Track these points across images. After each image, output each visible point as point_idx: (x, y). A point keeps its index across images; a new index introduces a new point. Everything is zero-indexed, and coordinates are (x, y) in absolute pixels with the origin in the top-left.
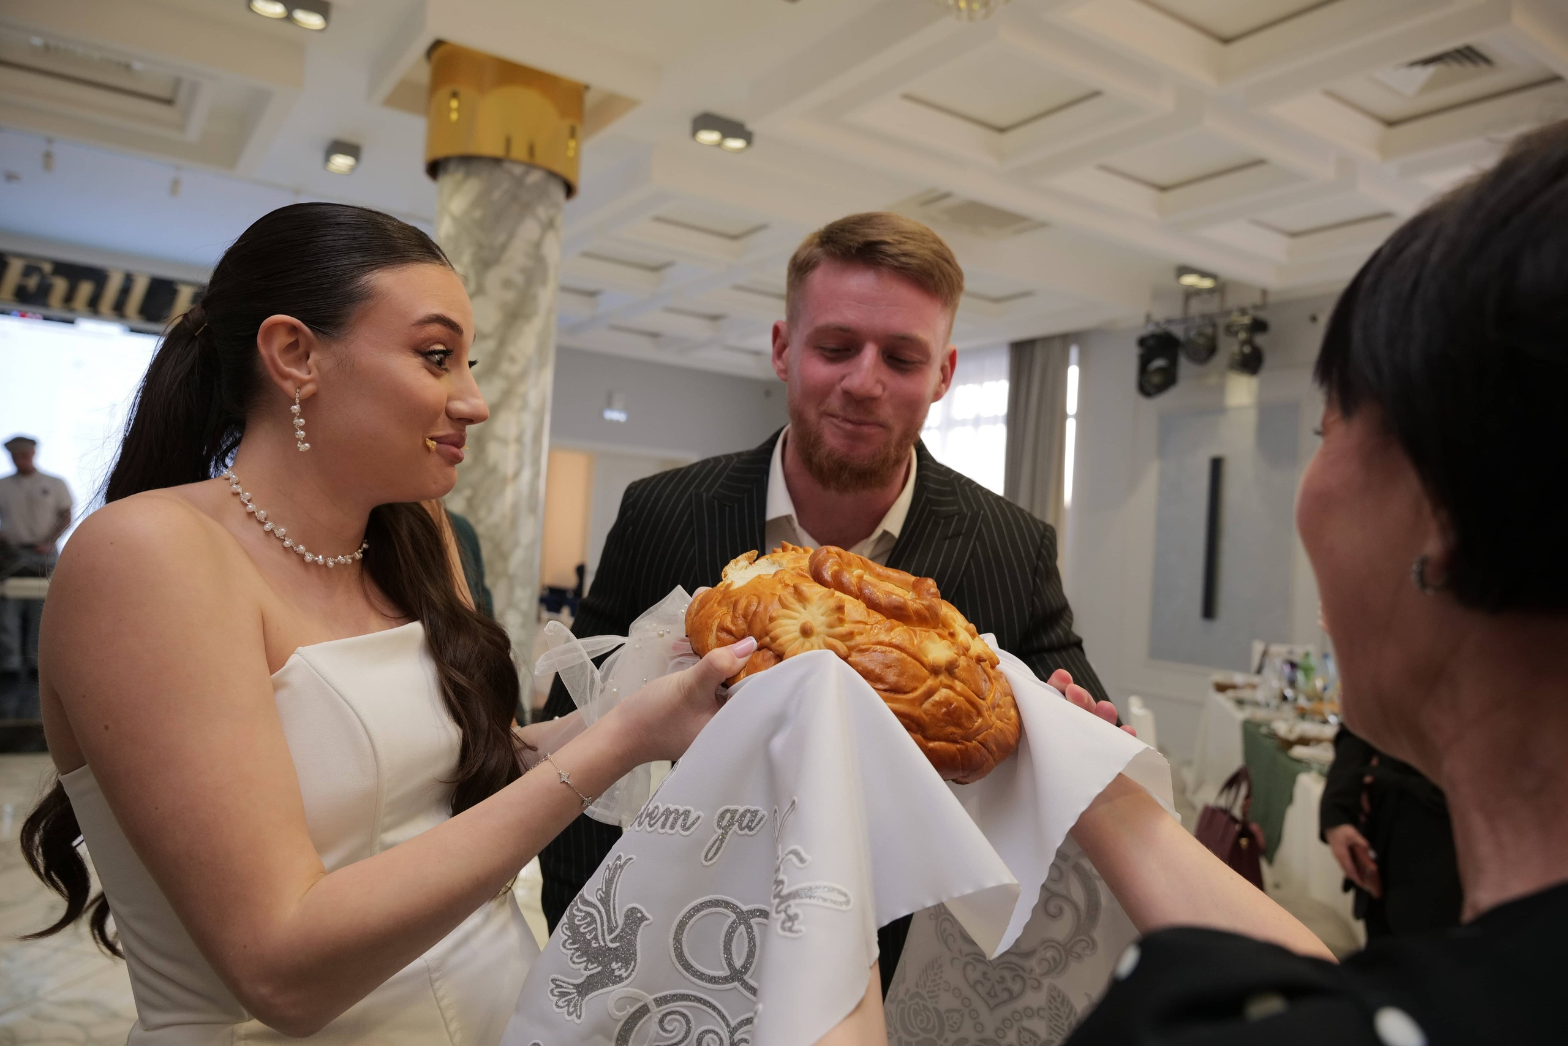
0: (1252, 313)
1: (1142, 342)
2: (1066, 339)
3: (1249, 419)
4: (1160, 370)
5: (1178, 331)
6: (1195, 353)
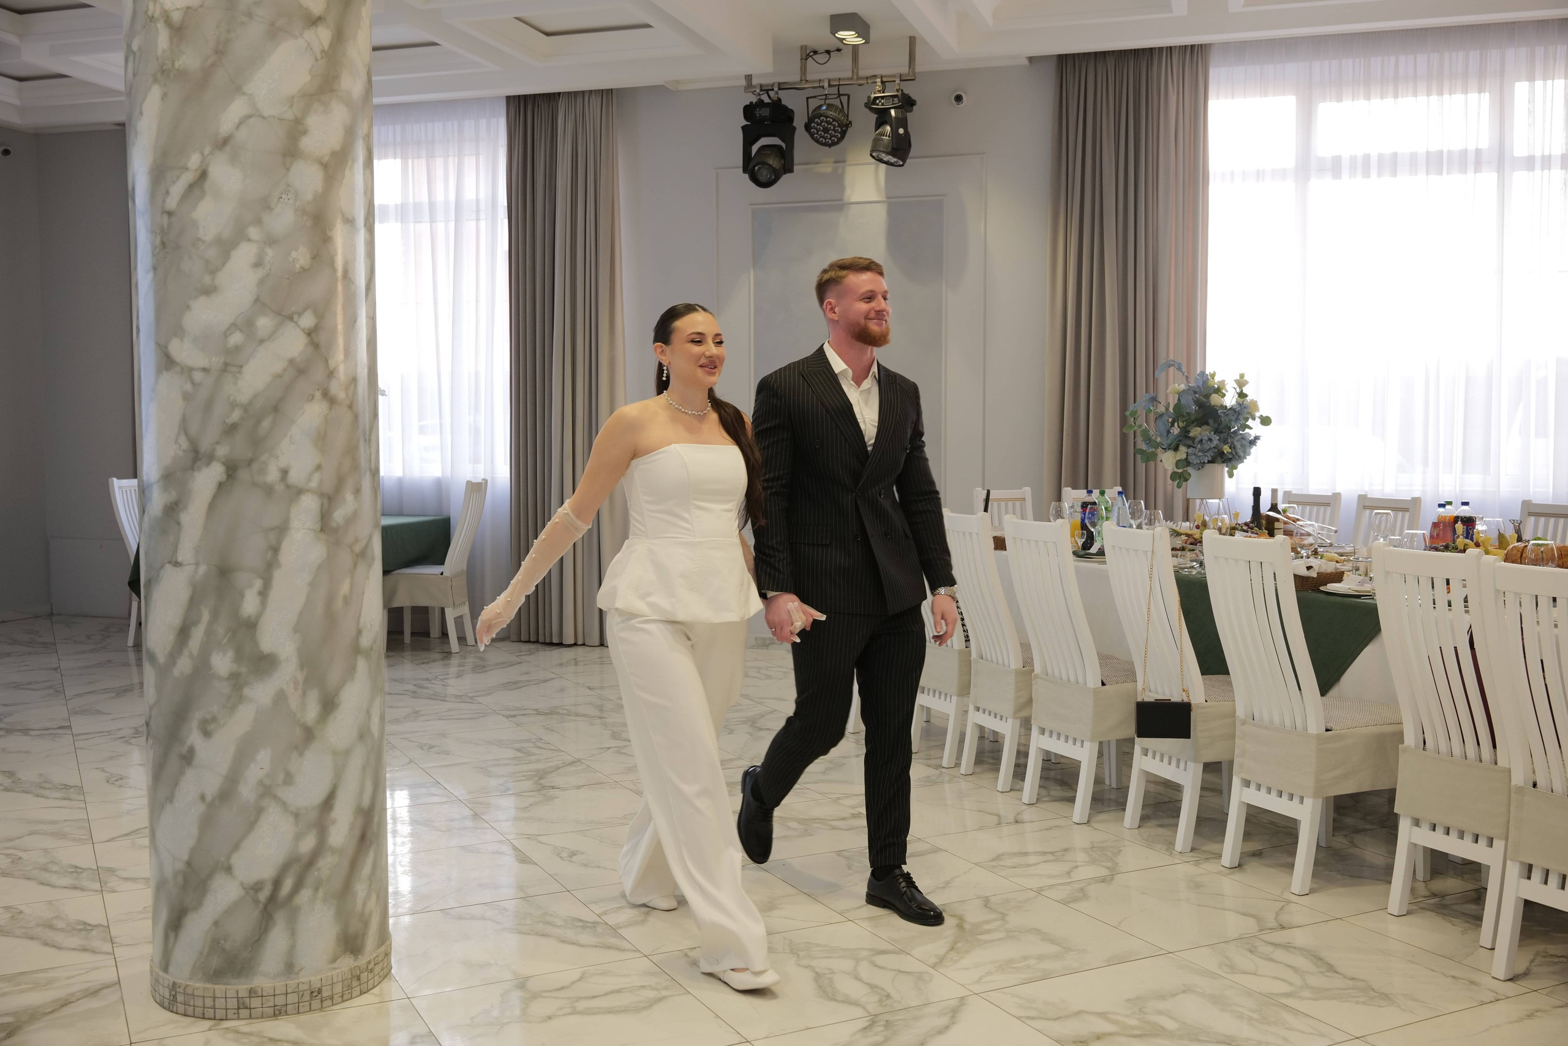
0: (895, 86)
1: (747, 111)
4: (770, 149)
5: (792, 100)
6: (826, 130)
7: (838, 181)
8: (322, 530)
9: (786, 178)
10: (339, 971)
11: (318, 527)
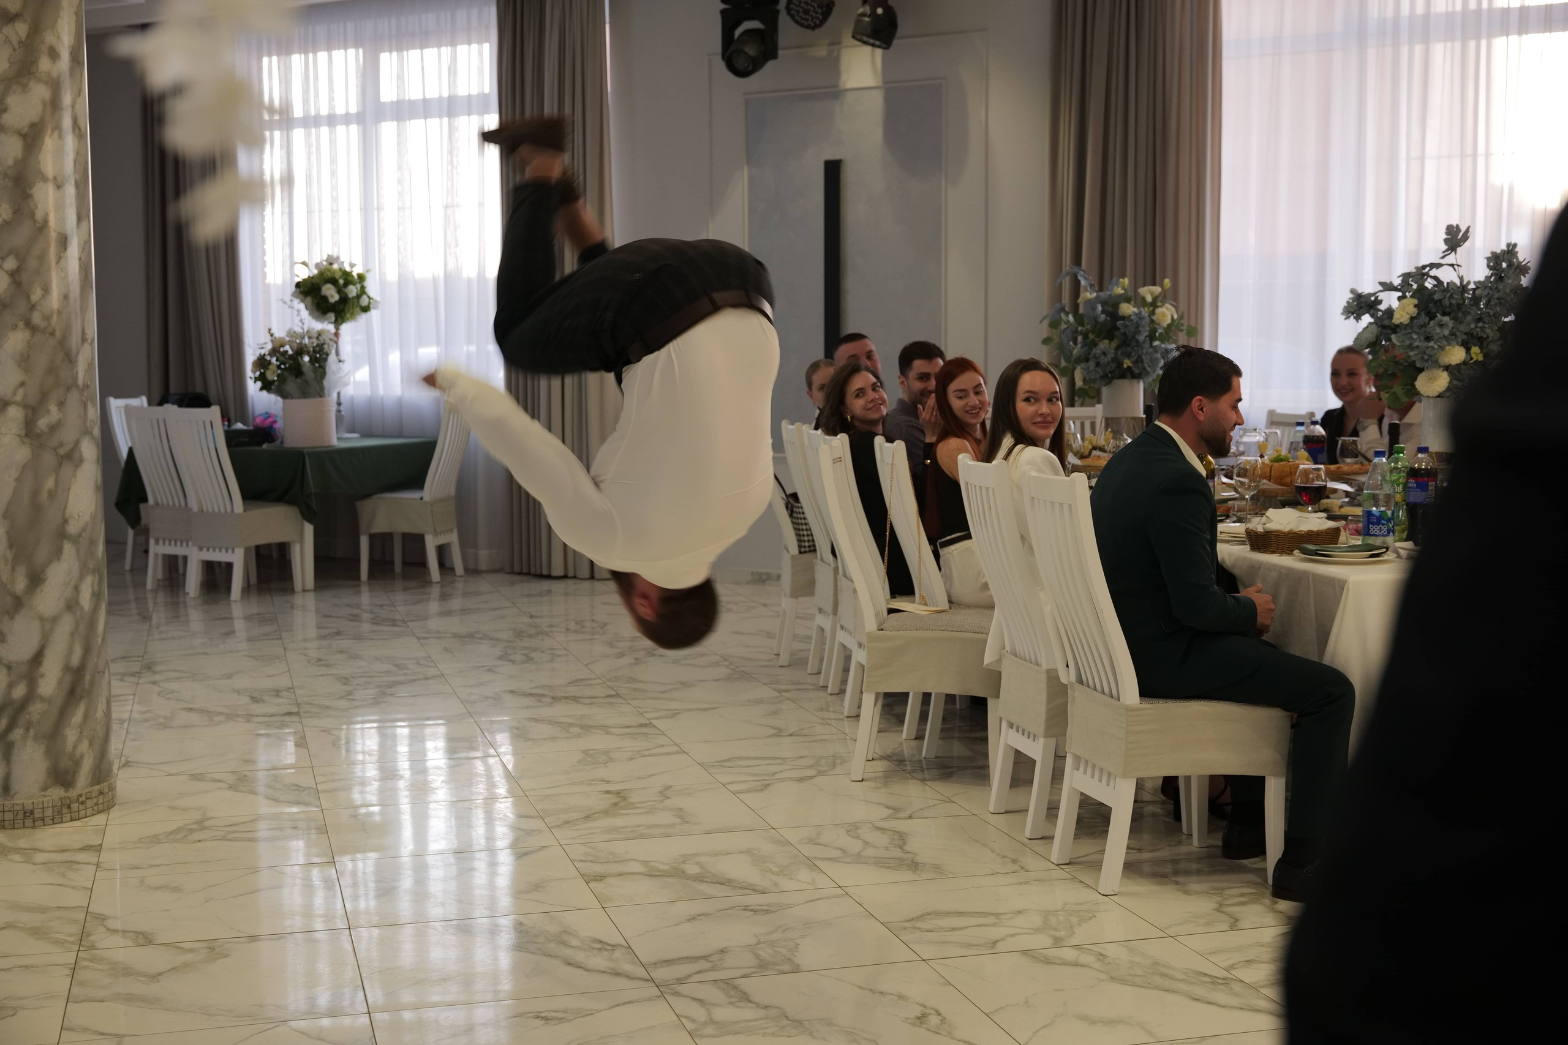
4: (752, 33)
6: (806, 12)
7: (833, 65)
8: (27, 435)
9: (771, 64)
10: (48, 798)
11: (23, 433)
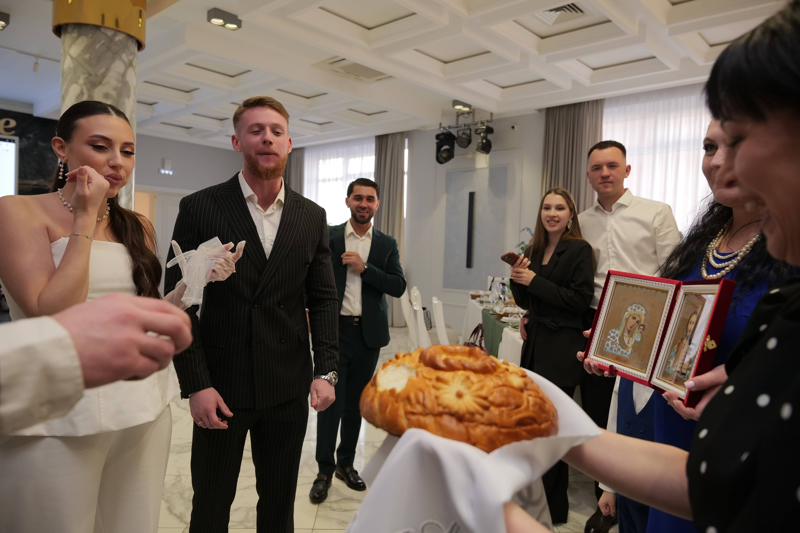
0: (486, 124)
1: (438, 137)
2: (403, 134)
3: (486, 173)
4: (446, 150)
5: (454, 132)
6: (462, 142)
7: (473, 160)
9: (451, 160)
